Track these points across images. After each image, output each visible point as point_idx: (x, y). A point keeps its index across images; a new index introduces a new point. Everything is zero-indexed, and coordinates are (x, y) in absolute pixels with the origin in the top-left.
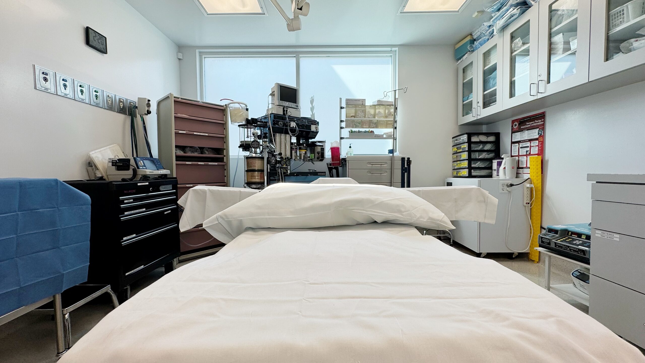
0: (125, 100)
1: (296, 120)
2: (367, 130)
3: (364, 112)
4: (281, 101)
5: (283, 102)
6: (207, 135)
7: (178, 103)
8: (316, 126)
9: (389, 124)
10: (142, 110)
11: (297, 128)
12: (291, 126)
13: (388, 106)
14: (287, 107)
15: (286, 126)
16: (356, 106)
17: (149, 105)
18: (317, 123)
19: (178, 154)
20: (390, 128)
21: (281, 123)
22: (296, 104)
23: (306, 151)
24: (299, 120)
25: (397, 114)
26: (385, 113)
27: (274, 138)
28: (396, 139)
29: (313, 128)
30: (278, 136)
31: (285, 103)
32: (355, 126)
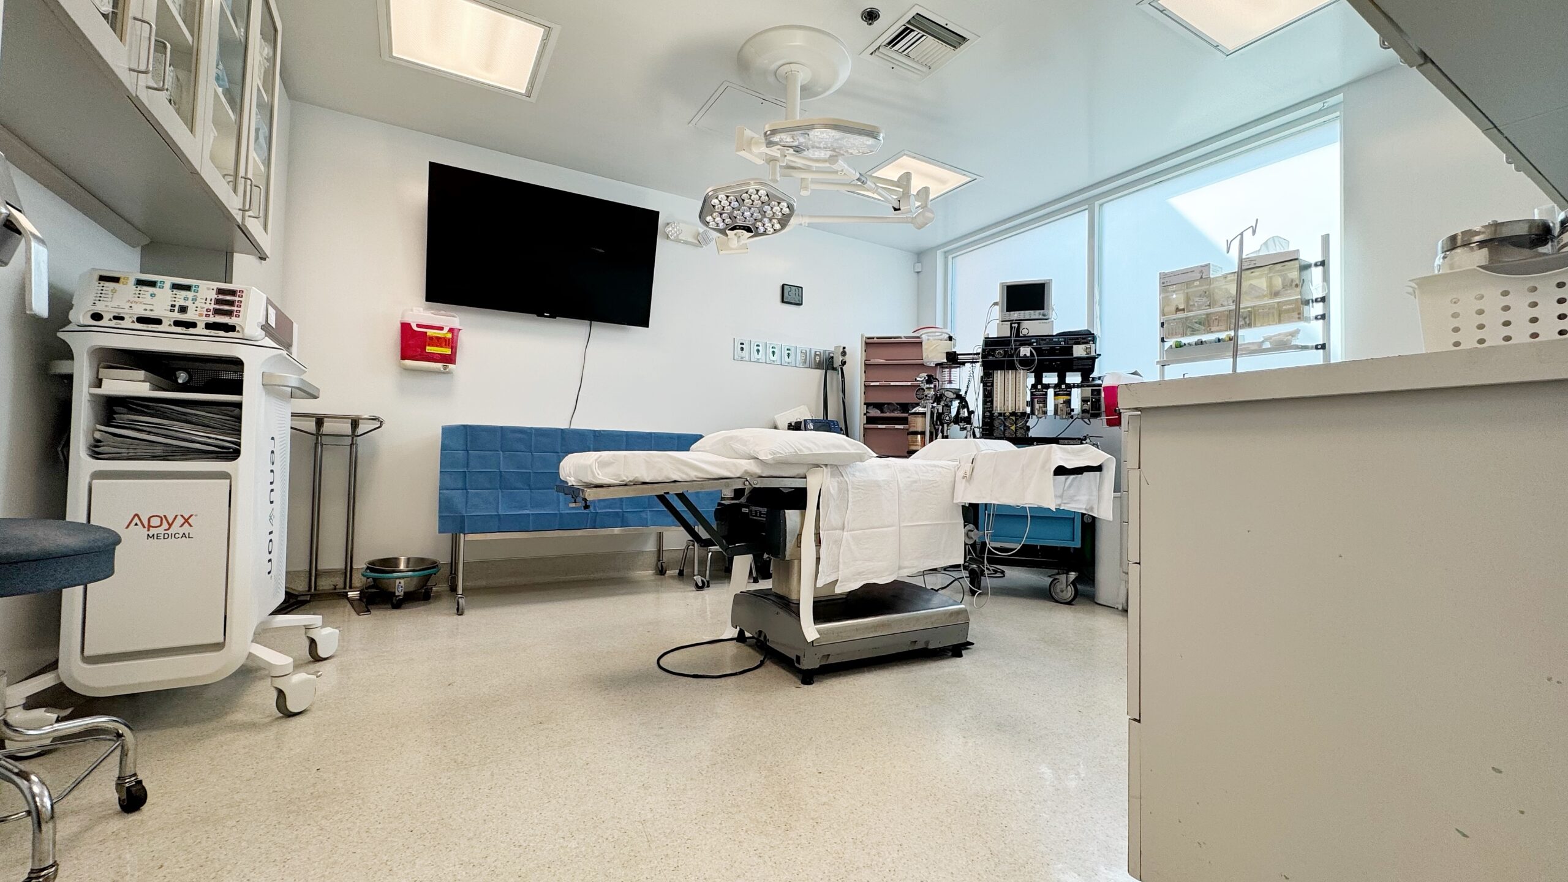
0: (822, 352)
1: (1034, 342)
2: (1223, 335)
3: (1208, 294)
4: (1008, 313)
5: (1012, 313)
6: (909, 384)
7: (871, 344)
8: (1088, 346)
9: (1288, 311)
10: (837, 363)
11: (1034, 356)
12: (1021, 355)
13: (1279, 267)
14: (1019, 322)
15: (1012, 356)
16: (1188, 284)
17: (844, 353)
18: (1089, 339)
19: (868, 414)
20: (1290, 320)
21: (999, 352)
22: (1041, 311)
23: (1068, 397)
24: (1042, 340)
25: (1326, 278)
26: (1270, 285)
27: (991, 379)
28: (1323, 347)
29: (1079, 351)
30: (998, 376)
31: (1015, 315)
32: (1189, 332)
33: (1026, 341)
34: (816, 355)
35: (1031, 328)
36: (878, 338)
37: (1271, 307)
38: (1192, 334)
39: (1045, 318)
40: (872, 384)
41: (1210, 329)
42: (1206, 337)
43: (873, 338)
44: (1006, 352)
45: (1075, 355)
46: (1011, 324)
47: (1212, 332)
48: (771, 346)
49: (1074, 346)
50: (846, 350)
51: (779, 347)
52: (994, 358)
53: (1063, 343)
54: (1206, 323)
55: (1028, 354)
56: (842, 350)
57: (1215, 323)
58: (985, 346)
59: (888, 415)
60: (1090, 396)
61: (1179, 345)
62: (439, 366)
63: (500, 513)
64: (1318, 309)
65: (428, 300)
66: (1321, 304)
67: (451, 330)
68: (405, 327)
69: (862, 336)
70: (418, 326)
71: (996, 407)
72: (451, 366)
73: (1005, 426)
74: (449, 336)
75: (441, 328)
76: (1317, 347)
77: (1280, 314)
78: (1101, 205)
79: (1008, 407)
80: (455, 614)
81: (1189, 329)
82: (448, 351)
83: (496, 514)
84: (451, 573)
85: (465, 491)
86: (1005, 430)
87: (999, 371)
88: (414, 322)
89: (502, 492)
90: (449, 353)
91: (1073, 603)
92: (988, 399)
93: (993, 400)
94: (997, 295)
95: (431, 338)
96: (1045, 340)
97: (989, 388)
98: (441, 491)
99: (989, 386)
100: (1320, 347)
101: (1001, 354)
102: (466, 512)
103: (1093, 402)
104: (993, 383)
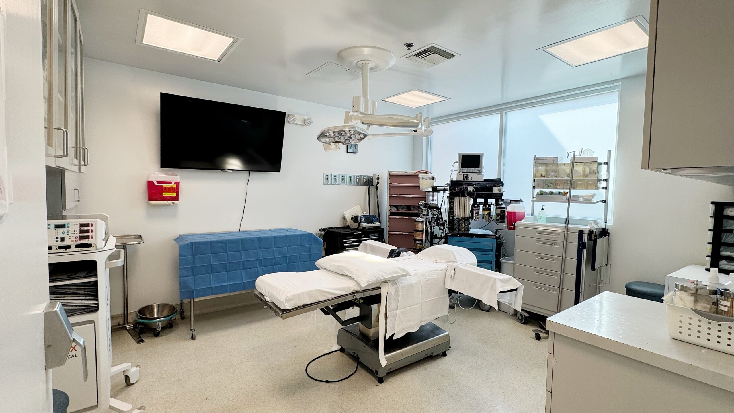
0: (367, 176)
1: (474, 185)
2: (562, 191)
3: (556, 171)
4: (462, 168)
5: (464, 169)
6: (411, 196)
7: (392, 176)
8: (500, 188)
9: (591, 184)
10: (375, 183)
11: (474, 192)
12: (468, 191)
13: (588, 164)
14: (467, 173)
15: (464, 191)
16: (547, 165)
17: (378, 178)
18: (500, 184)
19: (391, 211)
20: (592, 189)
21: (458, 188)
22: (478, 169)
23: (489, 211)
24: (478, 184)
25: (608, 170)
26: (584, 171)
27: (453, 201)
28: (605, 202)
29: (495, 190)
30: (457, 199)
31: (466, 170)
32: (546, 187)
33: (470, 184)
34: (364, 178)
35: (474, 177)
36: (396, 172)
37: (584, 181)
38: (548, 188)
39: (479, 172)
40: (393, 196)
41: (556, 187)
42: (554, 191)
43: (394, 172)
44: (461, 189)
45: (493, 192)
46: (464, 174)
47: (557, 189)
48: (342, 176)
49: (493, 188)
50: (380, 177)
51: (346, 176)
52: (455, 192)
53: (488, 186)
54: (554, 184)
55: (472, 191)
56: (377, 177)
57: (559, 185)
58: (451, 185)
59: (401, 211)
60: (500, 213)
61: (542, 193)
62: (170, 202)
63: (212, 286)
64: (603, 184)
65: (161, 167)
66: (605, 182)
67: (176, 183)
68: (150, 184)
69: (388, 171)
70: (158, 182)
71: (455, 214)
72: (176, 202)
73: (459, 224)
74: (175, 186)
75: (170, 183)
76: (602, 201)
77: (587, 185)
78: (506, 112)
79: (461, 214)
80: (190, 339)
81: (546, 185)
82: (174, 194)
83: (210, 287)
84: (181, 309)
85: (193, 277)
86: (459, 226)
87: (457, 197)
88: (155, 180)
89: (212, 275)
91: (490, 311)
92: (452, 211)
93: (454, 211)
94: (457, 158)
95: (165, 188)
96: (480, 184)
97: (452, 205)
99: (452, 204)
101: (459, 190)
102: (195, 287)
103: (501, 216)
104: (454, 203)
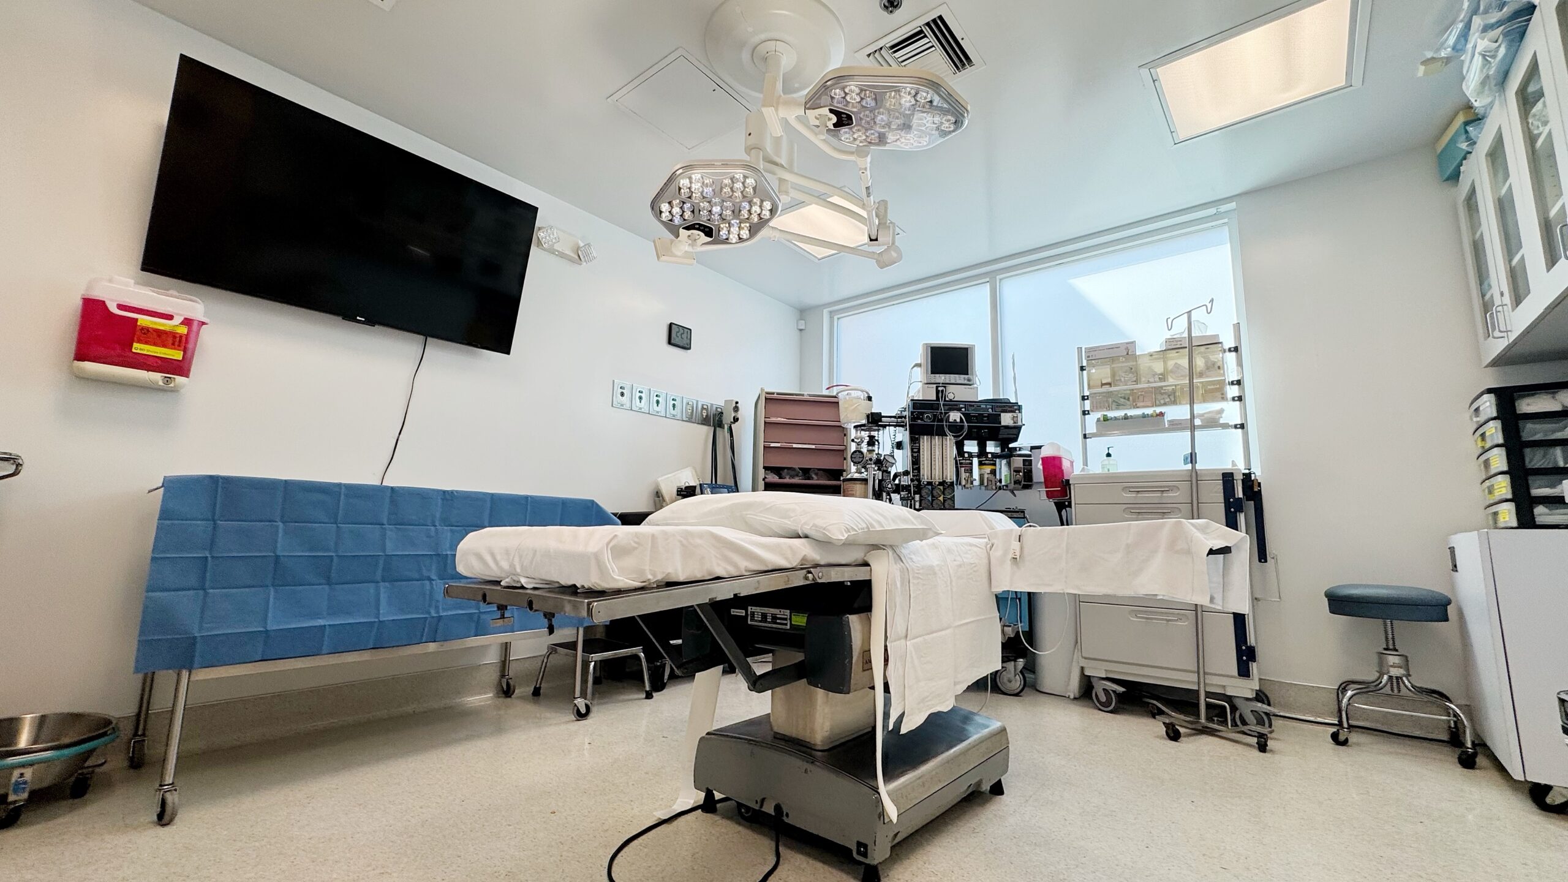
0: (709, 405)
1: (962, 408)
2: (1149, 411)
3: (1134, 371)
4: (932, 375)
5: (938, 375)
6: (813, 447)
7: (772, 400)
8: (1015, 415)
9: (1212, 391)
10: (728, 418)
11: (963, 422)
12: (951, 420)
13: (1202, 349)
14: (945, 385)
15: (941, 420)
16: (1113, 360)
17: (736, 409)
18: (1015, 407)
19: (767, 480)
20: (1214, 400)
21: (928, 415)
22: (966, 376)
23: (993, 467)
24: (971, 406)
25: (1240, 363)
27: (917, 445)
28: (1242, 426)
29: (1006, 419)
30: (925, 442)
31: (941, 378)
32: (1114, 407)
33: (954, 406)
34: (703, 408)
35: (957, 393)
36: (778, 394)
38: (1117, 409)
39: (969, 384)
40: (772, 445)
41: (1136, 405)
42: (1131, 412)
43: (773, 394)
44: (935, 416)
45: (1003, 423)
46: (937, 387)
47: (1138, 407)
48: (656, 394)
49: (1002, 414)
50: (738, 405)
51: (664, 395)
52: (922, 423)
53: (990, 410)
54: (1131, 399)
55: (958, 420)
56: (734, 405)
57: (1141, 398)
58: (914, 409)
59: (787, 480)
60: (1022, 466)
61: (1106, 419)
62: (157, 377)
63: (272, 626)
64: (1233, 391)
65: (143, 269)
66: (1237, 387)
67: (187, 322)
68: (93, 309)
69: (762, 390)
70: (121, 307)
71: (923, 475)
72: (179, 379)
73: (933, 496)
74: (183, 330)
75: (170, 317)
76: (1236, 427)
77: (1210, 393)
79: (935, 475)
80: (153, 822)
81: (1114, 403)
82: (177, 355)
83: (262, 629)
84: (135, 734)
85: (201, 592)
86: (933, 500)
87: (925, 437)
88: (112, 300)
89: (276, 592)
90: (180, 358)
91: (1021, 694)
92: (916, 466)
93: (919, 467)
94: (919, 355)
95: (146, 330)
96: (973, 406)
97: (916, 455)
98: (150, 594)
99: (915, 452)
100: (1238, 426)
101: (930, 419)
102: (201, 629)
103: (1024, 473)
104: (919, 449)
